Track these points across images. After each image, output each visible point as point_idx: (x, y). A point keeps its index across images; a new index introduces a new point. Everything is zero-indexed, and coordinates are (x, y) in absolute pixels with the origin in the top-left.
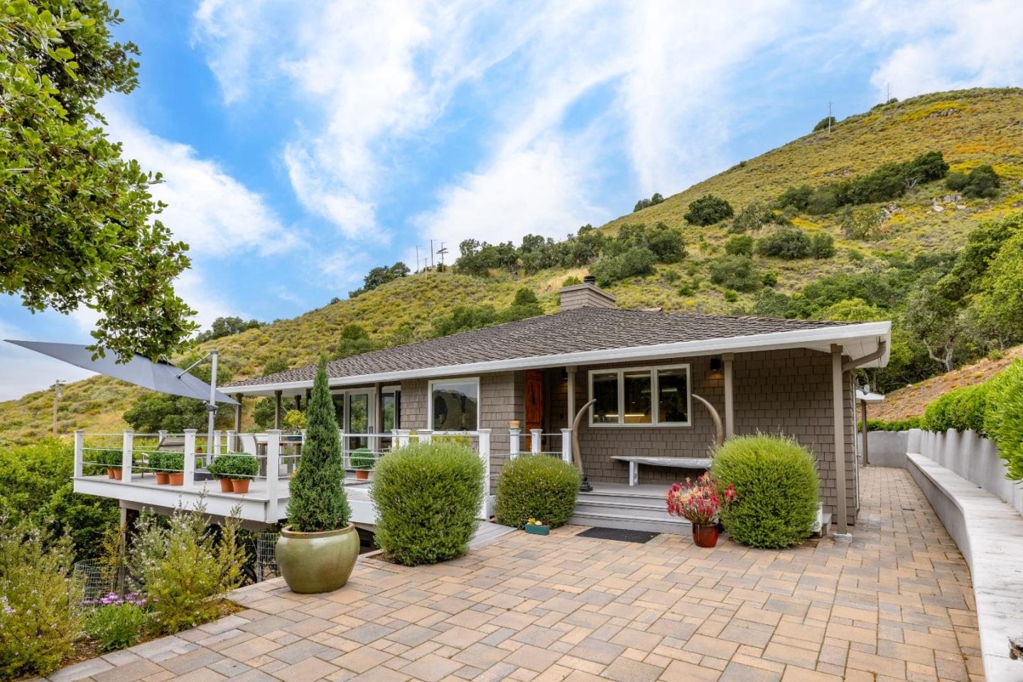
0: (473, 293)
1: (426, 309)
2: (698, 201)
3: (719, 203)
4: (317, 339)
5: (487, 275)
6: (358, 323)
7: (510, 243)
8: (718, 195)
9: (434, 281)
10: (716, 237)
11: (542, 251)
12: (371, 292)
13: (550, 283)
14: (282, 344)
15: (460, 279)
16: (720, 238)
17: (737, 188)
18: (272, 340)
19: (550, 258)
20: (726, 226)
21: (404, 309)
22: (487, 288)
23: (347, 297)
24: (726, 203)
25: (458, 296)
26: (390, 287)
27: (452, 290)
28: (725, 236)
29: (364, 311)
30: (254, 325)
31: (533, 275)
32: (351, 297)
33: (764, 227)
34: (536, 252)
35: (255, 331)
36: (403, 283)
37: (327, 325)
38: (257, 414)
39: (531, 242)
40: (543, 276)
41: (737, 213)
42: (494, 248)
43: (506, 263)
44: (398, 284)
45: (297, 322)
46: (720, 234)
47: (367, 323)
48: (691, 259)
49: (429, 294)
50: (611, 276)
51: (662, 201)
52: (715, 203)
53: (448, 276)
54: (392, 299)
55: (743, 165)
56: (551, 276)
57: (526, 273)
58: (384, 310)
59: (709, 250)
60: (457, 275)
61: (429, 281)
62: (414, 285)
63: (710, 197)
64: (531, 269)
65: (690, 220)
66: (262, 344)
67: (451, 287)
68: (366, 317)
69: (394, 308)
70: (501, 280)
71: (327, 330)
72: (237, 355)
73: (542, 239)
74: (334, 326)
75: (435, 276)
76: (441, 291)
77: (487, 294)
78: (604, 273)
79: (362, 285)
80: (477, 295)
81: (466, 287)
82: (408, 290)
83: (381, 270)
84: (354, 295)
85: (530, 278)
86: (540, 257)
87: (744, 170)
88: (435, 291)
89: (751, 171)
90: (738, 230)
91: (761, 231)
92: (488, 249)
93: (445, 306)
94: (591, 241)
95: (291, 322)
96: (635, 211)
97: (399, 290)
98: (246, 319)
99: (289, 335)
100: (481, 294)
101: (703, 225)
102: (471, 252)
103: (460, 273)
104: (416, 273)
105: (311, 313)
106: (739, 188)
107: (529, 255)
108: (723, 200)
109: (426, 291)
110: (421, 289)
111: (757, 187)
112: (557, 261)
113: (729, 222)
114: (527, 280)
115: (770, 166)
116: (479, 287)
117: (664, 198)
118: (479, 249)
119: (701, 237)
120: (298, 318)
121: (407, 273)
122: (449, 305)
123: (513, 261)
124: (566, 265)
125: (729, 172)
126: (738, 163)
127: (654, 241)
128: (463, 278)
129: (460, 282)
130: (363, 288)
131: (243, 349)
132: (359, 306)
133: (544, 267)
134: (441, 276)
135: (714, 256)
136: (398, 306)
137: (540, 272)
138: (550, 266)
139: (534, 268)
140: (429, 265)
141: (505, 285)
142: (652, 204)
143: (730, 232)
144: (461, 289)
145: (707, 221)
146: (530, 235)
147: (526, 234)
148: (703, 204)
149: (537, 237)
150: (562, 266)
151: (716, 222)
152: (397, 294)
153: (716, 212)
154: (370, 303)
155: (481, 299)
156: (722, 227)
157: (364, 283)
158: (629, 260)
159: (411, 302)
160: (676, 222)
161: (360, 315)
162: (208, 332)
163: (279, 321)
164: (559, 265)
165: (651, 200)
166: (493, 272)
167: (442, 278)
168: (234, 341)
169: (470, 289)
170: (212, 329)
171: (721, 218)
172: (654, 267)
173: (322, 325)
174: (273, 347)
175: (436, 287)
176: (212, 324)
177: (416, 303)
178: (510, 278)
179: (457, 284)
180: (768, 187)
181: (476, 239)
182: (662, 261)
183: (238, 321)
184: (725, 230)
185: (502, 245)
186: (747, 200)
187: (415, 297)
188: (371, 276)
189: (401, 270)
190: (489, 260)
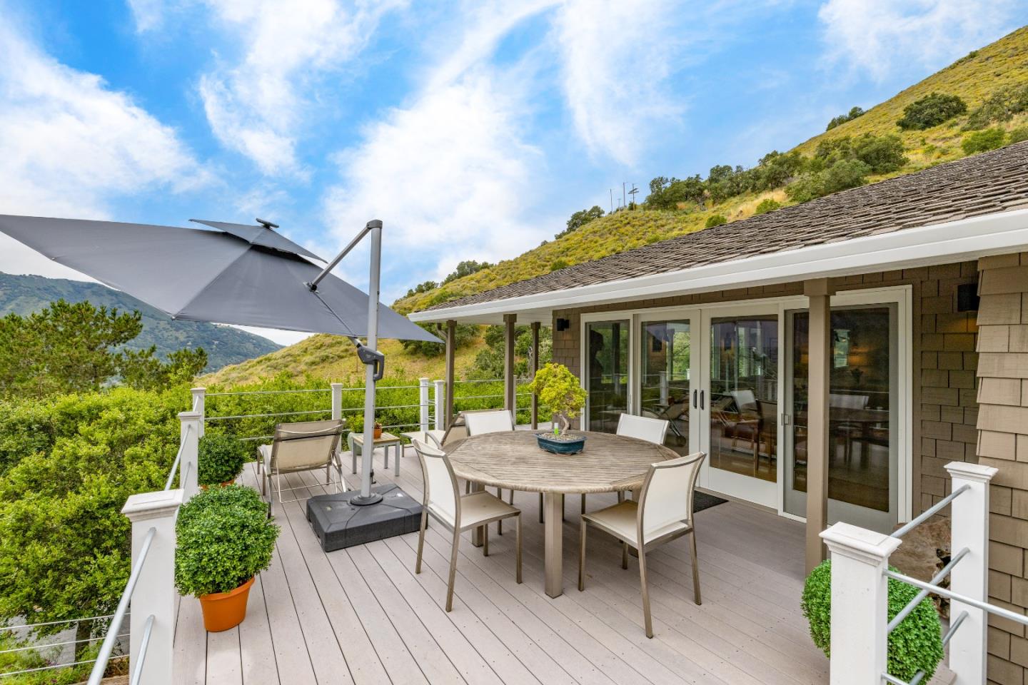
0: (663, 226)
1: (620, 243)
2: (916, 103)
3: (947, 100)
4: (531, 274)
5: (675, 208)
6: (564, 259)
7: (698, 176)
8: (942, 92)
9: (627, 219)
10: (944, 138)
11: (731, 179)
12: (572, 233)
13: (740, 209)
14: (506, 279)
15: (650, 214)
16: (950, 138)
17: (967, 82)
18: (498, 277)
19: (738, 185)
20: (957, 124)
21: (601, 245)
22: (676, 220)
23: (553, 239)
24: (956, 99)
25: (649, 229)
26: (588, 227)
27: (643, 225)
28: (956, 136)
29: (568, 249)
30: (485, 266)
31: (721, 203)
32: (557, 239)
33: (1015, 116)
34: (724, 181)
35: (486, 271)
36: (599, 223)
37: (539, 262)
38: (487, 337)
39: (718, 172)
40: (731, 204)
41: (972, 107)
42: (682, 182)
43: (693, 195)
44: (595, 224)
45: (516, 261)
46: (949, 135)
47: (571, 258)
48: (914, 166)
49: (622, 230)
50: (812, 194)
51: (863, 114)
52: (942, 101)
53: (639, 213)
54: (591, 237)
55: (973, 55)
56: (742, 202)
57: (714, 203)
58: (584, 246)
59: (937, 153)
60: (647, 211)
61: (622, 219)
62: (609, 224)
63: (934, 95)
64: (719, 198)
65: (904, 125)
66: (491, 281)
67: (641, 222)
68: (569, 253)
69: (593, 245)
70: (689, 211)
71: (539, 267)
72: (474, 289)
73: (729, 168)
74: (545, 263)
75: (627, 214)
76: (633, 226)
77: (675, 225)
78: (805, 191)
79: (565, 228)
80: (666, 227)
81: (656, 221)
82: (604, 228)
83: (580, 213)
84: (559, 237)
85: (719, 206)
86: (729, 185)
87: (976, 60)
88: (628, 227)
89: (987, 59)
90: (976, 125)
91: (1012, 122)
92: (676, 183)
93: (638, 240)
94: (785, 162)
95: (511, 262)
96: (828, 130)
97: (596, 229)
98: (480, 262)
99: (510, 273)
100: (671, 226)
101: (923, 128)
102: (660, 189)
103: (649, 209)
104: (611, 213)
105: (527, 254)
106: (971, 81)
107: (716, 185)
108: (952, 95)
109: (620, 228)
110: (615, 226)
111: (998, 75)
112: (747, 188)
113: (963, 121)
114: (715, 208)
115: (1016, 48)
116: (668, 219)
117: (864, 110)
118: (668, 185)
119: (923, 140)
120: (517, 258)
121: (602, 215)
122: (641, 238)
123: (700, 193)
124: (756, 190)
125: (952, 67)
126: (967, 54)
127: (864, 151)
128: (652, 213)
129: (651, 217)
130: (566, 231)
131: (478, 285)
132: (564, 245)
133: (732, 194)
134: (632, 214)
135: (943, 159)
136: (596, 242)
137: (729, 200)
138: (739, 193)
139: (721, 197)
140: (622, 205)
141: (693, 216)
142: (849, 120)
143: (964, 130)
144: (652, 223)
145: (928, 124)
146: (718, 166)
147: (714, 166)
148: (924, 105)
149: (725, 167)
150: (752, 192)
151: (941, 121)
152: (595, 232)
153: (941, 111)
154: (573, 242)
155: (672, 229)
156: (951, 126)
157: (567, 227)
158: (835, 174)
159: (607, 238)
160: (885, 131)
161: (565, 252)
162: (455, 273)
163: (503, 262)
164: (749, 190)
165: (848, 115)
166: (681, 205)
167: (634, 215)
168: (472, 279)
169: (660, 222)
170: (457, 271)
171: (949, 117)
172: (865, 178)
173: (535, 263)
174: (499, 283)
175: (628, 223)
176: (456, 266)
177: (611, 238)
178: (698, 209)
179: (647, 219)
180: (1015, 72)
181: (665, 177)
182: (874, 171)
183: (474, 263)
184: (956, 129)
185: (690, 179)
186: (984, 91)
187: (610, 234)
188: (572, 220)
189: (597, 213)
190: (677, 194)
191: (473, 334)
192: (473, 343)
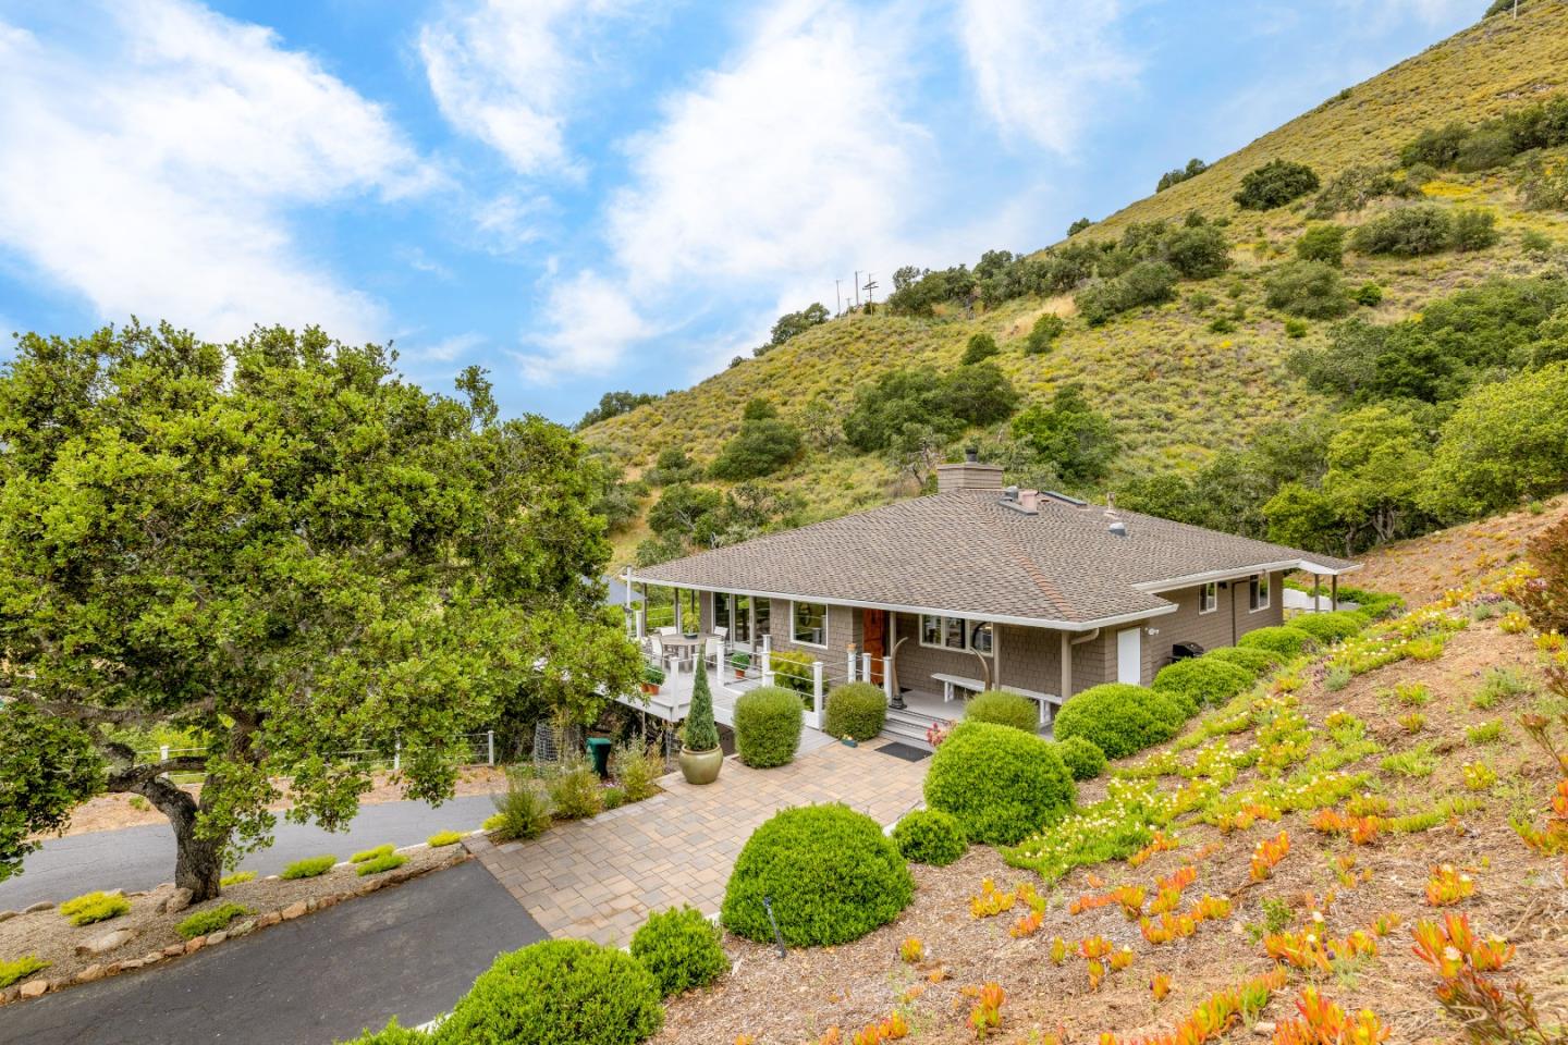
0: (911, 342)
1: (848, 370)
2: (1257, 172)
3: (1294, 172)
4: (716, 417)
5: (931, 314)
6: (764, 394)
7: (962, 266)
8: (1293, 157)
9: (859, 329)
10: (1284, 228)
11: (1009, 274)
12: (780, 348)
13: (1018, 322)
14: (677, 424)
15: (893, 324)
16: (1292, 229)
17: (1330, 139)
18: (665, 420)
19: (1019, 282)
20: (1303, 207)
21: (821, 372)
22: (930, 333)
23: (752, 356)
24: (1306, 170)
25: (891, 349)
26: (803, 339)
27: (882, 340)
28: (1301, 225)
29: (771, 376)
30: (645, 400)
31: (994, 309)
32: (756, 355)
33: (1371, 203)
34: (1000, 276)
35: (647, 408)
36: (820, 333)
37: (728, 397)
38: (652, 519)
39: (993, 262)
40: (1009, 311)
41: (1324, 184)
42: (941, 275)
43: (958, 294)
44: (816, 335)
45: (693, 394)
46: (1291, 224)
47: (775, 392)
48: (1239, 269)
49: (852, 348)
50: (1105, 309)
51: (1203, 171)
52: (1287, 172)
53: (877, 320)
54: (806, 358)
55: (1345, 96)
56: (1021, 310)
57: (985, 307)
58: (797, 372)
59: (1270, 253)
60: (890, 318)
61: (853, 329)
62: (833, 336)
63: (1279, 163)
64: (992, 302)
65: (1244, 202)
66: (655, 425)
67: (880, 336)
68: (774, 383)
69: (809, 370)
70: (949, 320)
71: (728, 404)
72: (628, 441)
73: (1009, 256)
74: (737, 398)
75: (861, 321)
76: (869, 342)
77: (929, 342)
78: (1095, 305)
79: (768, 339)
80: (916, 345)
81: (901, 334)
82: (826, 344)
83: (792, 317)
84: (759, 353)
85: (991, 314)
86: (1005, 283)
87: (1347, 104)
88: (861, 344)
89: (1360, 105)
90: (1323, 213)
91: (1363, 212)
92: (930, 277)
93: (873, 364)
94: (1078, 255)
95: (686, 395)
96: (1159, 191)
97: (814, 345)
98: (636, 393)
99: (684, 413)
100: (922, 343)
101: (1264, 209)
102: (909, 285)
103: (894, 314)
104: (838, 316)
105: (709, 381)
106: (1336, 137)
107: (989, 281)
108: (1301, 163)
109: (848, 343)
110: (843, 341)
111: (1368, 133)
112: (1029, 288)
113: (1309, 201)
114: (983, 318)
115: (1394, 93)
116: (919, 332)
117: (1207, 164)
118: (919, 278)
119: (1259, 229)
120: (694, 389)
121: (827, 317)
122: (878, 363)
123: (967, 290)
124: (1042, 293)
125: (1320, 110)
126: (1337, 93)
127: (1175, 249)
128: (898, 321)
129: (894, 328)
130: (770, 343)
131: (634, 433)
132: (766, 369)
133: (1011, 296)
134: (870, 321)
135: (1278, 260)
136: (813, 367)
137: (1005, 305)
138: (1020, 294)
139: (997, 299)
140: (853, 303)
141: (956, 327)
142: (1186, 177)
143: (1310, 218)
144: (895, 338)
145: (1271, 202)
146: (992, 252)
147: (986, 251)
148: (1266, 175)
149: (1001, 253)
150: (1037, 295)
151: (1287, 201)
152: (812, 350)
153: (1287, 186)
154: (778, 364)
155: (921, 350)
156: (1297, 209)
157: (772, 336)
158: (1134, 282)
159: (829, 361)
160: (1220, 207)
161: (766, 381)
162: (596, 411)
163: (672, 392)
164: (1032, 292)
165: (1185, 171)
166: (938, 308)
167: (871, 324)
168: (624, 423)
169: (907, 337)
170: (599, 407)
171: (1297, 194)
172: (1173, 288)
173: (722, 397)
174: (666, 429)
175: (862, 337)
176: (599, 400)
177: (836, 360)
178: (963, 316)
179: (889, 331)
180: (1387, 131)
181: (915, 266)
182: (1189, 276)
183: (627, 395)
184: (1303, 213)
185: (951, 270)
186: (1346, 157)
187: (834, 353)
188: (780, 327)
189: (818, 313)
190: (933, 294)
191: (630, 514)
192: (630, 526)
